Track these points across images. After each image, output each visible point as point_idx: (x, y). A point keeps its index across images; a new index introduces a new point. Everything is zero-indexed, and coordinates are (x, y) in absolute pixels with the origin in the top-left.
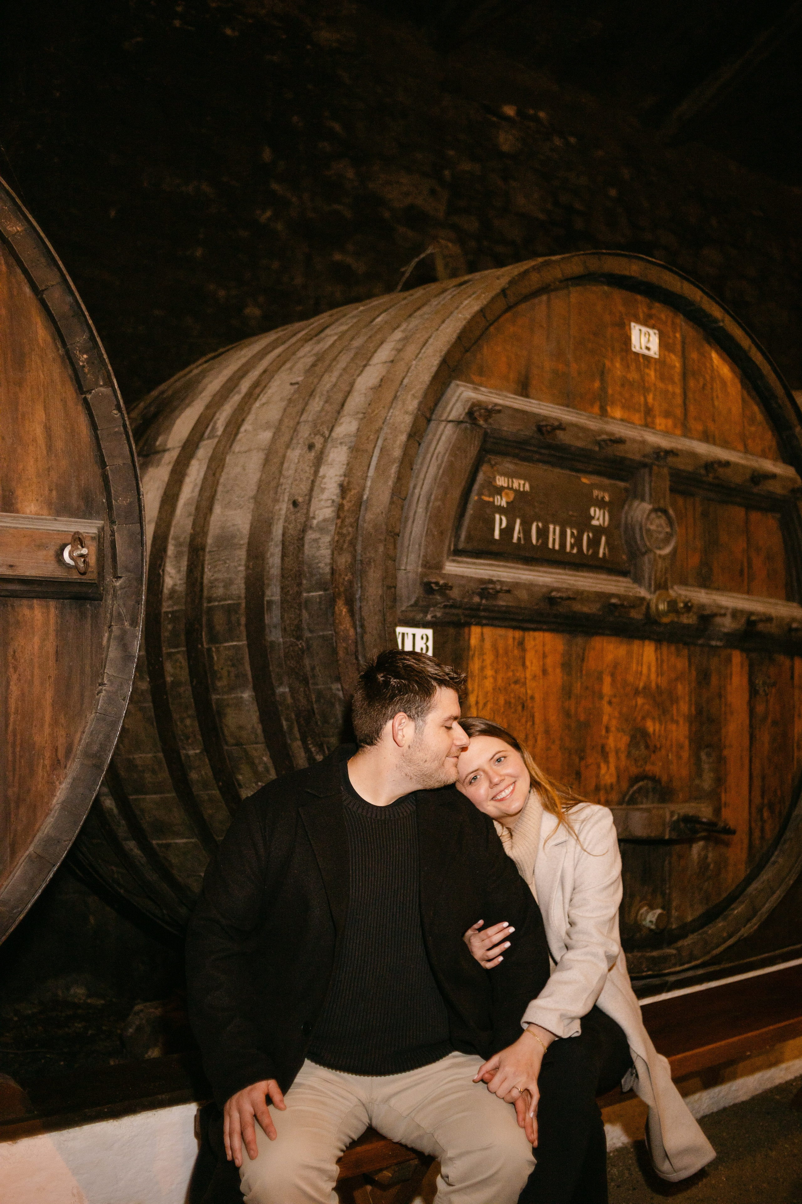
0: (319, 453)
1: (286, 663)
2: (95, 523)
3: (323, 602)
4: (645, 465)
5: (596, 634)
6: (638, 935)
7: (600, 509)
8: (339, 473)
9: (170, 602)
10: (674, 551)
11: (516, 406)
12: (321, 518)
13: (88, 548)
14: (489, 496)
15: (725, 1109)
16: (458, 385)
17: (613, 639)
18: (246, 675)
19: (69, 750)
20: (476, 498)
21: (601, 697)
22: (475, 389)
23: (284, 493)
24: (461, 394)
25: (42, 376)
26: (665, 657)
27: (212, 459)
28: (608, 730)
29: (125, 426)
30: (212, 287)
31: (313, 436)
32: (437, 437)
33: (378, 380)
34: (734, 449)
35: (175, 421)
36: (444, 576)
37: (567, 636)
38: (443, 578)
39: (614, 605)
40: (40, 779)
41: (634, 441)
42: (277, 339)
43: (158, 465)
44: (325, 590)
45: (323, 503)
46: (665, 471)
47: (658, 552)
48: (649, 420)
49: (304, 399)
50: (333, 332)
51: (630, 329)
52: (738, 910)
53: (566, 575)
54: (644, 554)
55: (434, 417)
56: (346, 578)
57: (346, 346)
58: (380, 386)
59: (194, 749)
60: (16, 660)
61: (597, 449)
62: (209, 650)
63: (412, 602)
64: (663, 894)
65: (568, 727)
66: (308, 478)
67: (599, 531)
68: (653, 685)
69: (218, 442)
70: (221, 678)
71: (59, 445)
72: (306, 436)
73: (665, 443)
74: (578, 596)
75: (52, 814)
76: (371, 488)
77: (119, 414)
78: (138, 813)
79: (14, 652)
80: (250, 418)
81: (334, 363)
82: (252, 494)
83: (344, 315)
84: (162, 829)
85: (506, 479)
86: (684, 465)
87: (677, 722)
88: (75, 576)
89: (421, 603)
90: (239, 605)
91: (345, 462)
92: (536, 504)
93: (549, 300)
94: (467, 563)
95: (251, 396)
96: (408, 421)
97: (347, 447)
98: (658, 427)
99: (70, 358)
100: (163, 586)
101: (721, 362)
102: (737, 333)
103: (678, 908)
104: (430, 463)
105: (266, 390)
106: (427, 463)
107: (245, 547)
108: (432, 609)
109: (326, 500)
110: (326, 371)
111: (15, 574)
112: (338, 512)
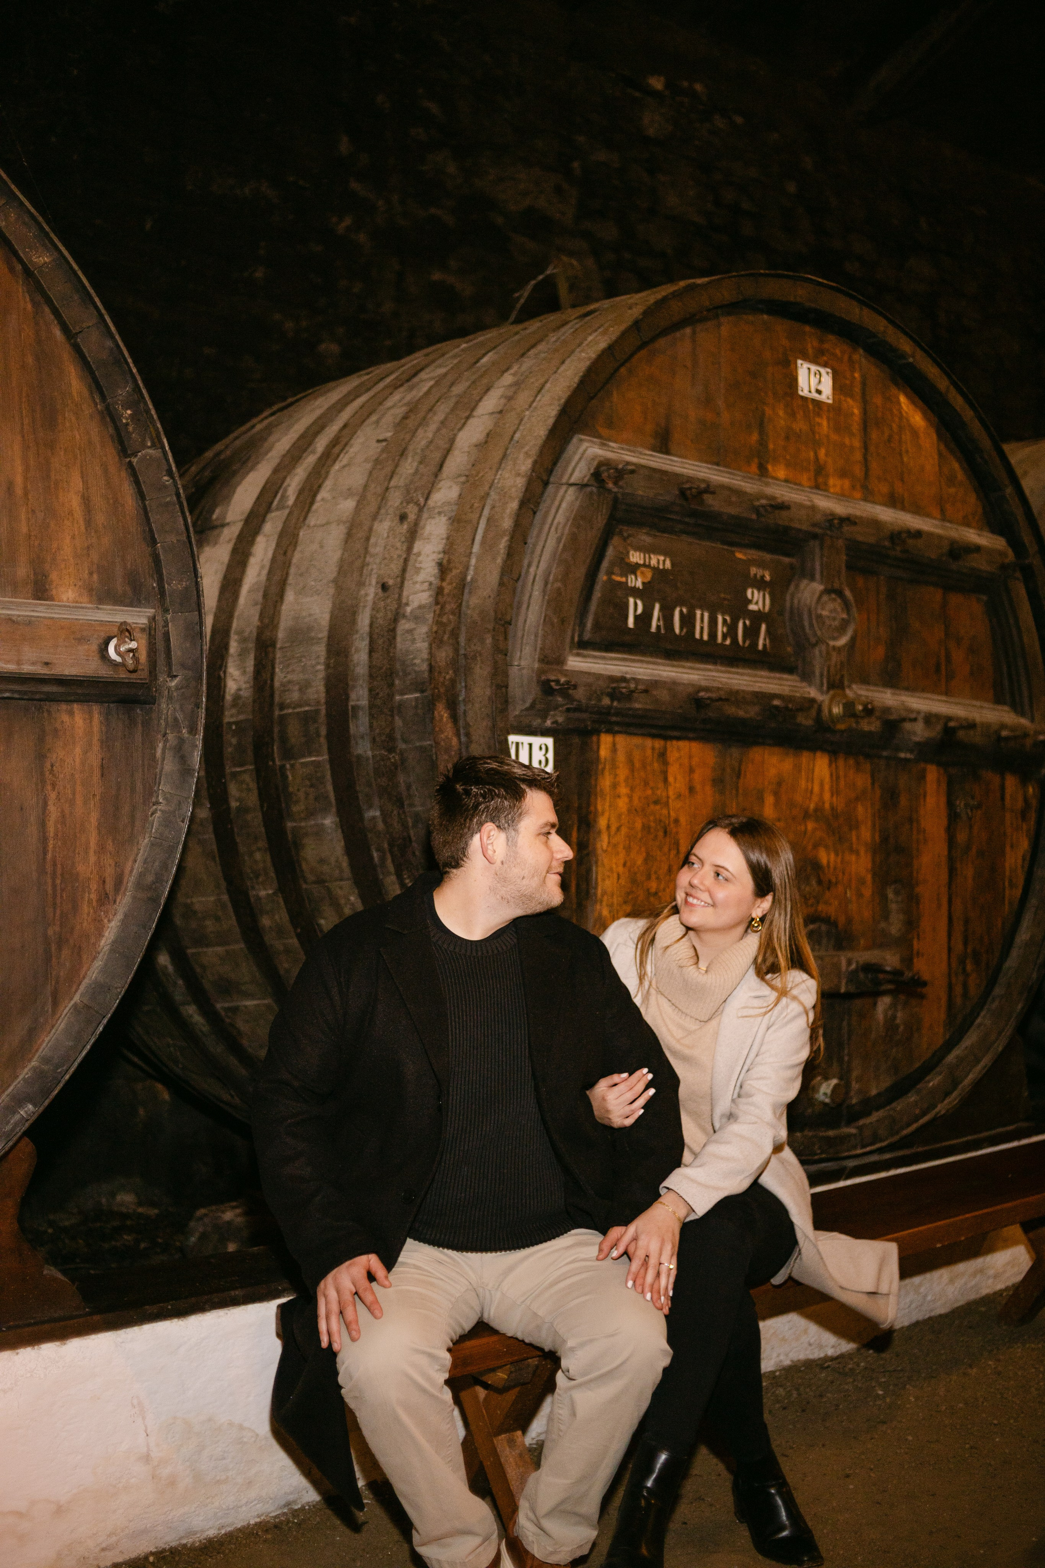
0: (412, 525)
1: (376, 780)
2: (145, 612)
3: (420, 706)
4: (815, 536)
5: (756, 743)
6: (810, 1111)
7: (759, 590)
8: (436, 550)
9: (234, 711)
10: (852, 642)
11: (653, 464)
12: (416, 604)
13: (137, 642)
14: (621, 576)
15: (917, 1323)
16: (581, 440)
17: (776, 750)
18: (327, 797)
19: (119, 882)
20: (605, 578)
22: (603, 445)
23: (371, 574)
24: (585, 451)
25: (78, 437)
26: (841, 773)
27: (281, 535)
29: (178, 495)
30: (277, 316)
31: (405, 504)
32: (557, 503)
33: (484, 434)
34: (928, 515)
35: (236, 488)
36: (565, 673)
37: (719, 746)
38: (566, 675)
39: (776, 707)
40: (85, 916)
41: (801, 506)
42: (362, 384)
43: (216, 543)
44: (422, 691)
45: (418, 586)
46: (840, 543)
47: (832, 643)
48: (820, 480)
49: (393, 460)
50: (428, 376)
51: (796, 368)
52: (934, 1081)
53: (718, 671)
54: (814, 645)
55: (552, 479)
56: (448, 677)
57: (445, 394)
58: (486, 442)
59: (265, 889)
60: (54, 775)
61: (754, 517)
62: (283, 767)
63: (527, 705)
64: (840, 1061)
66: (399, 556)
67: (757, 617)
68: (827, 806)
69: (290, 513)
70: (297, 802)
71: (100, 518)
72: (396, 504)
73: (840, 509)
74: (733, 697)
75: (100, 958)
76: (476, 568)
77: (171, 480)
78: (198, 970)
79: (52, 766)
80: (328, 484)
81: (430, 415)
82: (332, 576)
83: (443, 355)
84: (227, 988)
85: (642, 555)
86: (864, 536)
87: (857, 853)
88: (123, 675)
89: (538, 706)
90: (317, 712)
91: (445, 536)
92: (679, 584)
93: (694, 333)
94: (595, 657)
95: (328, 457)
96: (520, 485)
97: (446, 518)
98: (832, 490)
99: (110, 414)
100: (224, 692)
101: (911, 407)
102: (932, 371)
103: (859, 1079)
104: (548, 535)
105: (347, 448)
106: (544, 536)
107: (326, 639)
108: (552, 713)
109: (423, 582)
110: (420, 425)
111: (52, 673)
112: (437, 597)
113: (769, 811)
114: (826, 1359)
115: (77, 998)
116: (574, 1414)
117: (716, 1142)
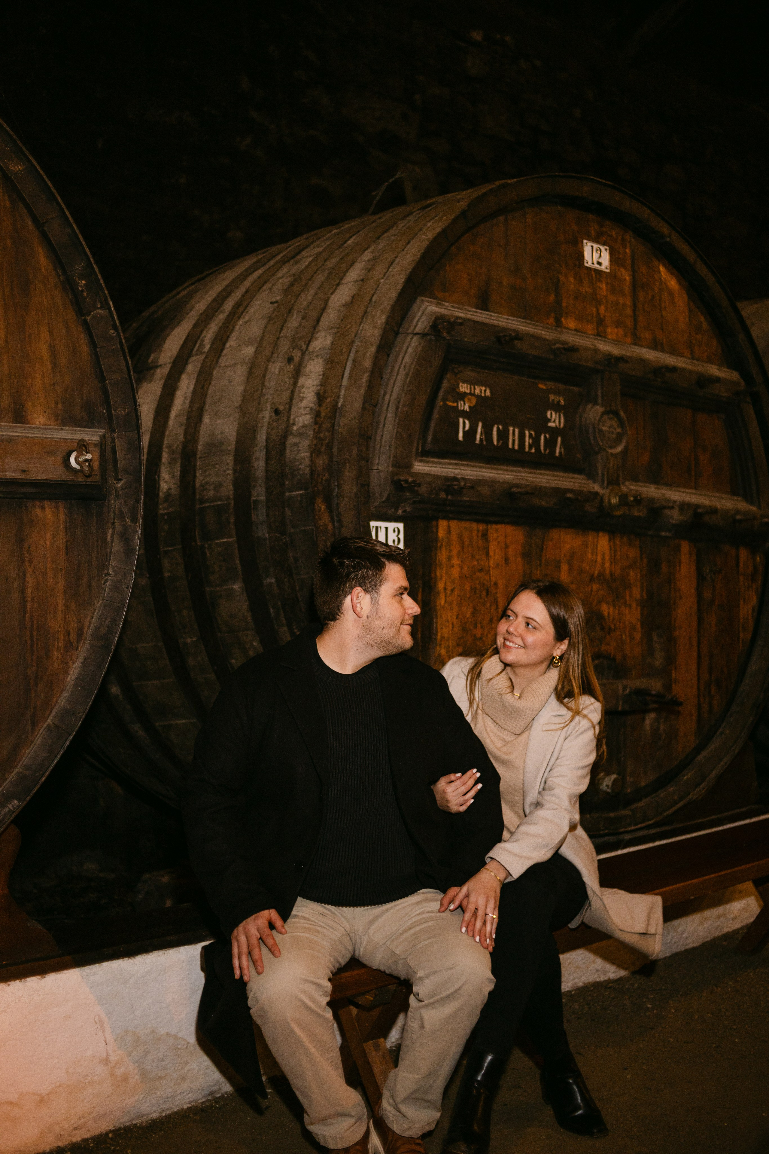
0: (297, 365)
1: (271, 556)
2: (98, 432)
3: (304, 500)
4: (597, 371)
5: (554, 526)
6: (596, 799)
7: (556, 413)
8: (315, 383)
9: (166, 505)
10: (626, 449)
11: (477, 318)
12: (300, 424)
13: (92, 454)
14: (453, 402)
15: (676, 954)
16: (423, 301)
17: (569, 531)
18: (236, 569)
19: (80, 634)
20: (441, 403)
22: (439, 304)
23: (267, 402)
24: (425, 309)
25: (45, 300)
26: (618, 547)
27: (200, 374)
29: (121, 344)
30: (197, 212)
31: (291, 350)
32: (404, 348)
33: (350, 297)
34: (682, 356)
35: (166, 339)
36: (413, 475)
37: (527, 528)
39: (569, 499)
40: (55, 659)
41: (587, 349)
43: (151, 381)
44: (305, 489)
45: (302, 411)
46: (616, 376)
48: (601, 329)
49: (283, 317)
50: (308, 254)
51: (583, 246)
52: (688, 776)
53: (526, 472)
54: (597, 453)
55: (401, 330)
56: (324, 478)
57: (321, 267)
58: (352, 303)
59: (191, 637)
60: (30, 554)
61: (552, 357)
62: (202, 547)
63: (384, 498)
64: (619, 761)
66: (287, 389)
67: (555, 432)
68: (608, 572)
69: (206, 358)
70: (213, 572)
71: (63, 362)
72: (285, 350)
73: (615, 351)
74: (537, 491)
75: (66, 690)
76: (345, 397)
77: (116, 333)
78: (142, 697)
79: (29, 548)
80: (235, 335)
81: (310, 283)
82: (237, 404)
83: (319, 238)
84: (163, 711)
85: (469, 386)
86: (633, 371)
87: (630, 606)
88: (81, 479)
89: (392, 500)
90: (228, 505)
91: (322, 373)
92: (497, 408)
93: (506, 220)
94: (435, 463)
95: (235, 315)
96: (377, 335)
97: (322, 360)
98: (610, 337)
99: (70, 284)
100: (159, 491)
101: (668, 275)
102: (683, 247)
103: (632, 775)
104: (398, 372)
105: (248, 308)
106: (395, 372)
107: (233, 452)
108: (402, 504)
109: (305, 408)
110: (302, 290)
111: (27, 478)
112: (316, 419)
113: (564, 576)
114: (610, 981)
116: (422, 1027)
117: (527, 823)
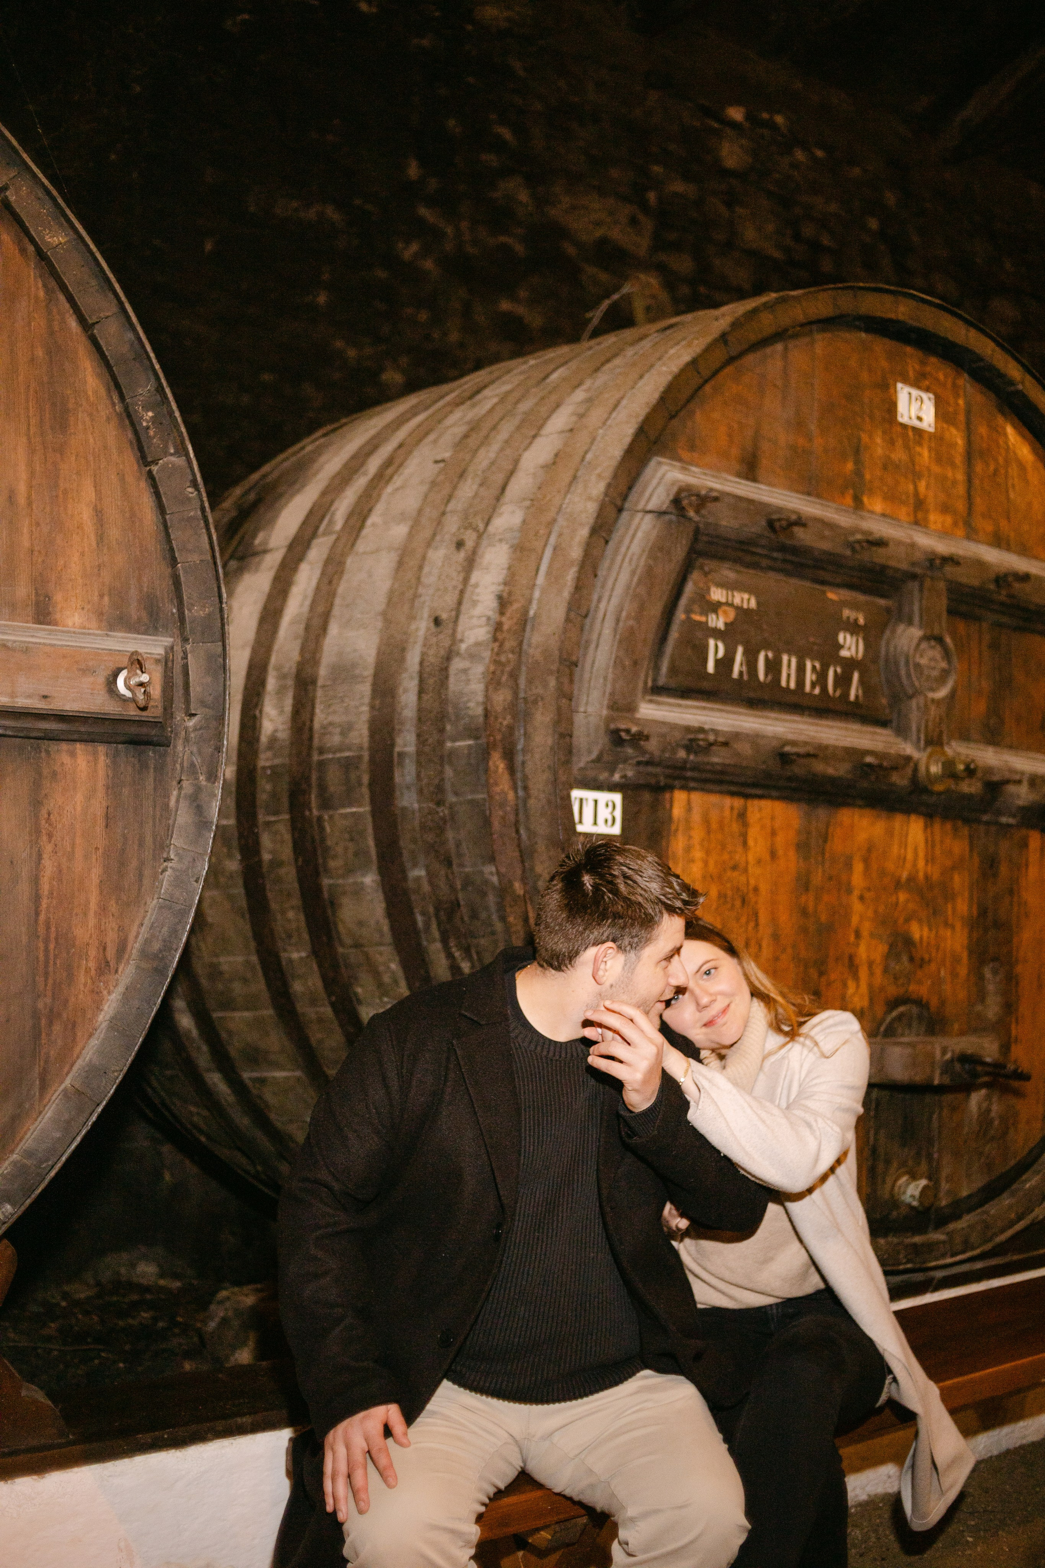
0: (470, 553)
1: (422, 836)
2: (161, 641)
3: (473, 755)
4: (914, 577)
5: (845, 804)
6: (895, 1213)
7: (852, 634)
8: (496, 581)
9: (269, 754)
10: (953, 694)
11: (740, 492)
12: (471, 641)
13: (150, 674)
14: (701, 614)
15: (1008, 1452)
16: (660, 463)
17: (867, 812)
18: (368, 853)
19: (122, 949)
20: (683, 616)
21: (849, 891)
22: (684, 469)
23: (423, 607)
25: (91, 440)
26: (938, 838)
27: (328, 562)
28: (858, 935)
29: (203, 509)
30: (339, 344)
31: (462, 530)
33: (552, 455)
34: (1036, 557)
35: (280, 511)
36: (637, 722)
37: (804, 806)
38: (636, 724)
39: (869, 765)
40: (81, 987)
41: (899, 543)
42: (418, 404)
43: (257, 570)
44: (477, 738)
45: (475, 621)
46: (942, 585)
47: (931, 695)
48: (920, 515)
49: (451, 482)
50: (492, 393)
51: (896, 392)
52: (1031, 1182)
53: (806, 723)
54: (911, 697)
55: (627, 505)
56: (505, 723)
57: (509, 411)
58: (554, 463)
59: (298, 951)
60: (51, 825)
61: (848, 553)
62: (320, 819)
63: (594, 755)
65: (804, 930)
66: (455, 588)
67: (850, 665)
68: (921, 875)
69: (337, 540)
70: (335, 857)
71: (114, 533)
72: (453, 530)
73: (942, 547)
74: (819, 752)
75: (96, 1036)
76: (540, 601)
77: (196, 493)
78: (224, 1035)
79: (49, 814)
80: (379, 508)
81: (493, 434)
82: (380, 608)
83: (509, 372)
84: (255, 1057)
85: (724, 592)
86: (968, 578)
87: (953, 927)
88: (132, 712)
89: (606, 758)
90: (360, 757)
91: (506, 566)
92: (765, 627)
93: (786, 349)
94: (670, 704)
95: (381, 478)
96: (591, 510)
97: (507, 546)
98: (932, 526)
99: (129, 416)
100: (260, 732)
101: (1019, 439)
102: (1041, 399)
103: (949, 1179)
104: (620, 567)
105: (401, 470)
106: (616, 566)
107: (370, 680)
108: (621, 766)
109: (480, 617)
110: (482, 444)
111: (51, 707)
112: (495, 633)
115: (68, 1082)
